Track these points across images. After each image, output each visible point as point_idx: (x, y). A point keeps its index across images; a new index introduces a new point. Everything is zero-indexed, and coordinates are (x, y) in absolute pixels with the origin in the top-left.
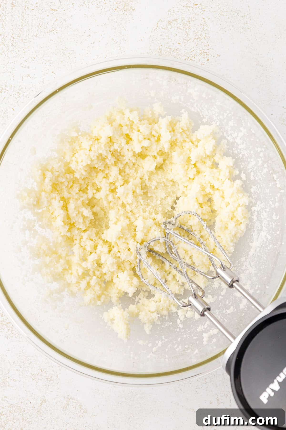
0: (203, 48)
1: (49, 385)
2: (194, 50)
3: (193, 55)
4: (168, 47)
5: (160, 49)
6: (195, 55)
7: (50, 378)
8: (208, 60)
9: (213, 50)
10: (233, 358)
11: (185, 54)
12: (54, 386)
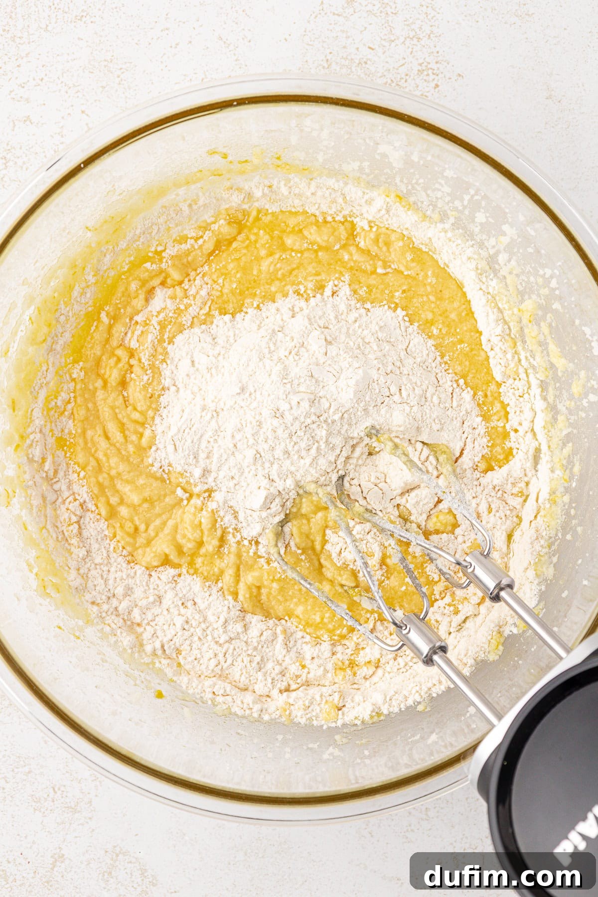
0: (425, 59)
1: (70, 824)
2: (403, 65)
3: (403, 76)
4: (345, 56)
5: (327, 60)
6: (407, 75)
7: (73, 806)
8: (437, 86)
9: (448, 63)
10: (494, 762)
11: (385, 73)
12: (82, 824)
